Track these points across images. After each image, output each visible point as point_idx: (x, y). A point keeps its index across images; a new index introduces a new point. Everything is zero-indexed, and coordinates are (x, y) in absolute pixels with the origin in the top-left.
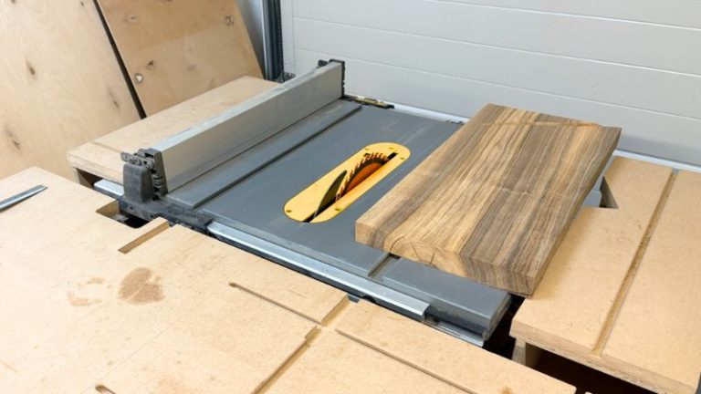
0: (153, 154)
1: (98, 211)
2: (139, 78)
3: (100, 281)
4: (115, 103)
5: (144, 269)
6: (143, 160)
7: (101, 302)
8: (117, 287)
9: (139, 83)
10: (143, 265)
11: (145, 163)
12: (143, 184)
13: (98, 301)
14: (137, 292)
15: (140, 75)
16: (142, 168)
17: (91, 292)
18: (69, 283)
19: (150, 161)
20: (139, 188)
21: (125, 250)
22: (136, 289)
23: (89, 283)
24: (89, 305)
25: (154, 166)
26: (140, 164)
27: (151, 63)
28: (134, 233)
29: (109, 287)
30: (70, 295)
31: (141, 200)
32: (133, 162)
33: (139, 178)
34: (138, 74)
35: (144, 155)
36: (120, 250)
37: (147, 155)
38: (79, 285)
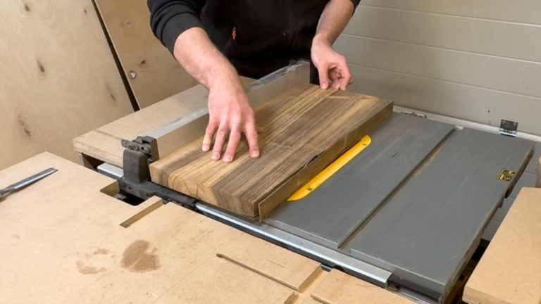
0: (150, 141)
1: (101, 191)
2: (133, 75)
3: (104, 252)
4: (112, 96)
5: (142, 241)
6: (141, 146)
7: (106, 270)
8: (120, 258)
9: (133, 79)
10: (141, 239)
11: (143, 148)
12: (140, 167)
13: (103, 269)
14: (136, 262)
15: (134, 72)
16: (139, 153)
17: (98, 262)
18: (78, 253)
19: (146, 147)
20: (136, 170)
21: (126, 225)
22: (136, 260)
23: (95, 253)
24: (96, 273)
25: (150, 151)
26: (138, 150)
27: (143, 62)
28: (134, 210)
29: (113, 257)
30: (79, 264)
31: (138, 181)
32: (132, 148)
33: (137, 161)
34: (132, 72)
35: (141, 141)
36: (121, 225)
37: (144, 142)
38: (87, 255)
